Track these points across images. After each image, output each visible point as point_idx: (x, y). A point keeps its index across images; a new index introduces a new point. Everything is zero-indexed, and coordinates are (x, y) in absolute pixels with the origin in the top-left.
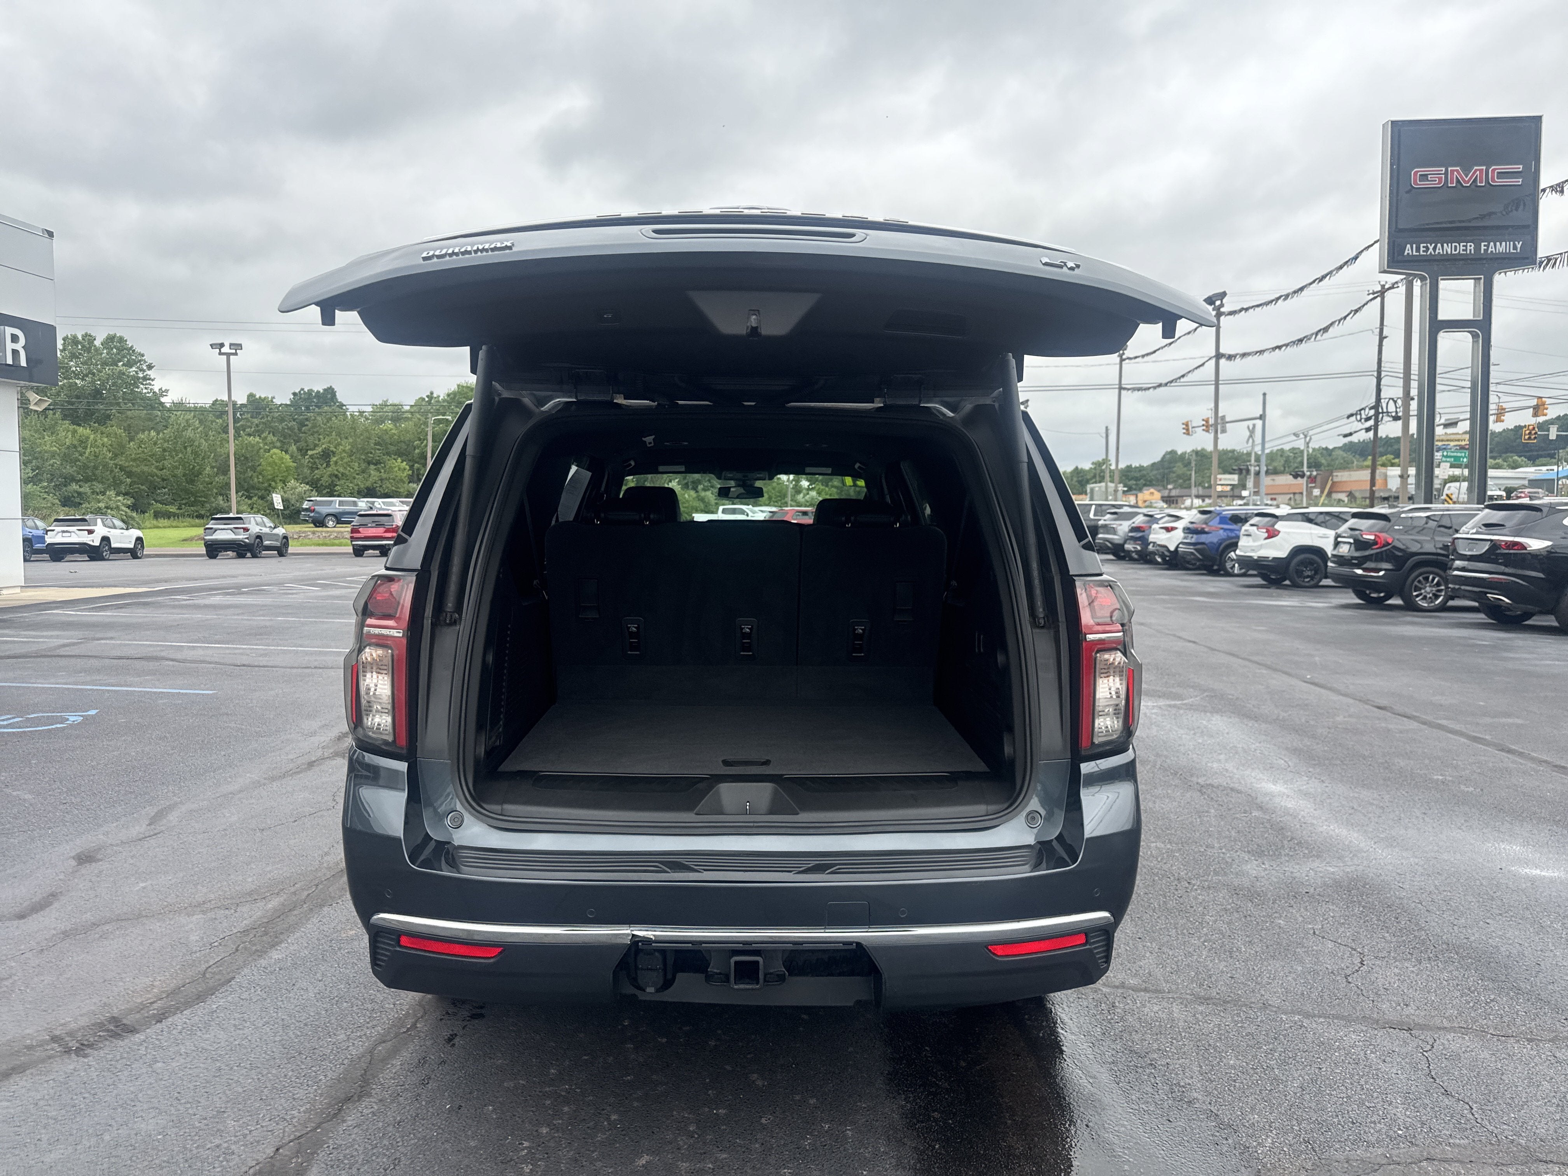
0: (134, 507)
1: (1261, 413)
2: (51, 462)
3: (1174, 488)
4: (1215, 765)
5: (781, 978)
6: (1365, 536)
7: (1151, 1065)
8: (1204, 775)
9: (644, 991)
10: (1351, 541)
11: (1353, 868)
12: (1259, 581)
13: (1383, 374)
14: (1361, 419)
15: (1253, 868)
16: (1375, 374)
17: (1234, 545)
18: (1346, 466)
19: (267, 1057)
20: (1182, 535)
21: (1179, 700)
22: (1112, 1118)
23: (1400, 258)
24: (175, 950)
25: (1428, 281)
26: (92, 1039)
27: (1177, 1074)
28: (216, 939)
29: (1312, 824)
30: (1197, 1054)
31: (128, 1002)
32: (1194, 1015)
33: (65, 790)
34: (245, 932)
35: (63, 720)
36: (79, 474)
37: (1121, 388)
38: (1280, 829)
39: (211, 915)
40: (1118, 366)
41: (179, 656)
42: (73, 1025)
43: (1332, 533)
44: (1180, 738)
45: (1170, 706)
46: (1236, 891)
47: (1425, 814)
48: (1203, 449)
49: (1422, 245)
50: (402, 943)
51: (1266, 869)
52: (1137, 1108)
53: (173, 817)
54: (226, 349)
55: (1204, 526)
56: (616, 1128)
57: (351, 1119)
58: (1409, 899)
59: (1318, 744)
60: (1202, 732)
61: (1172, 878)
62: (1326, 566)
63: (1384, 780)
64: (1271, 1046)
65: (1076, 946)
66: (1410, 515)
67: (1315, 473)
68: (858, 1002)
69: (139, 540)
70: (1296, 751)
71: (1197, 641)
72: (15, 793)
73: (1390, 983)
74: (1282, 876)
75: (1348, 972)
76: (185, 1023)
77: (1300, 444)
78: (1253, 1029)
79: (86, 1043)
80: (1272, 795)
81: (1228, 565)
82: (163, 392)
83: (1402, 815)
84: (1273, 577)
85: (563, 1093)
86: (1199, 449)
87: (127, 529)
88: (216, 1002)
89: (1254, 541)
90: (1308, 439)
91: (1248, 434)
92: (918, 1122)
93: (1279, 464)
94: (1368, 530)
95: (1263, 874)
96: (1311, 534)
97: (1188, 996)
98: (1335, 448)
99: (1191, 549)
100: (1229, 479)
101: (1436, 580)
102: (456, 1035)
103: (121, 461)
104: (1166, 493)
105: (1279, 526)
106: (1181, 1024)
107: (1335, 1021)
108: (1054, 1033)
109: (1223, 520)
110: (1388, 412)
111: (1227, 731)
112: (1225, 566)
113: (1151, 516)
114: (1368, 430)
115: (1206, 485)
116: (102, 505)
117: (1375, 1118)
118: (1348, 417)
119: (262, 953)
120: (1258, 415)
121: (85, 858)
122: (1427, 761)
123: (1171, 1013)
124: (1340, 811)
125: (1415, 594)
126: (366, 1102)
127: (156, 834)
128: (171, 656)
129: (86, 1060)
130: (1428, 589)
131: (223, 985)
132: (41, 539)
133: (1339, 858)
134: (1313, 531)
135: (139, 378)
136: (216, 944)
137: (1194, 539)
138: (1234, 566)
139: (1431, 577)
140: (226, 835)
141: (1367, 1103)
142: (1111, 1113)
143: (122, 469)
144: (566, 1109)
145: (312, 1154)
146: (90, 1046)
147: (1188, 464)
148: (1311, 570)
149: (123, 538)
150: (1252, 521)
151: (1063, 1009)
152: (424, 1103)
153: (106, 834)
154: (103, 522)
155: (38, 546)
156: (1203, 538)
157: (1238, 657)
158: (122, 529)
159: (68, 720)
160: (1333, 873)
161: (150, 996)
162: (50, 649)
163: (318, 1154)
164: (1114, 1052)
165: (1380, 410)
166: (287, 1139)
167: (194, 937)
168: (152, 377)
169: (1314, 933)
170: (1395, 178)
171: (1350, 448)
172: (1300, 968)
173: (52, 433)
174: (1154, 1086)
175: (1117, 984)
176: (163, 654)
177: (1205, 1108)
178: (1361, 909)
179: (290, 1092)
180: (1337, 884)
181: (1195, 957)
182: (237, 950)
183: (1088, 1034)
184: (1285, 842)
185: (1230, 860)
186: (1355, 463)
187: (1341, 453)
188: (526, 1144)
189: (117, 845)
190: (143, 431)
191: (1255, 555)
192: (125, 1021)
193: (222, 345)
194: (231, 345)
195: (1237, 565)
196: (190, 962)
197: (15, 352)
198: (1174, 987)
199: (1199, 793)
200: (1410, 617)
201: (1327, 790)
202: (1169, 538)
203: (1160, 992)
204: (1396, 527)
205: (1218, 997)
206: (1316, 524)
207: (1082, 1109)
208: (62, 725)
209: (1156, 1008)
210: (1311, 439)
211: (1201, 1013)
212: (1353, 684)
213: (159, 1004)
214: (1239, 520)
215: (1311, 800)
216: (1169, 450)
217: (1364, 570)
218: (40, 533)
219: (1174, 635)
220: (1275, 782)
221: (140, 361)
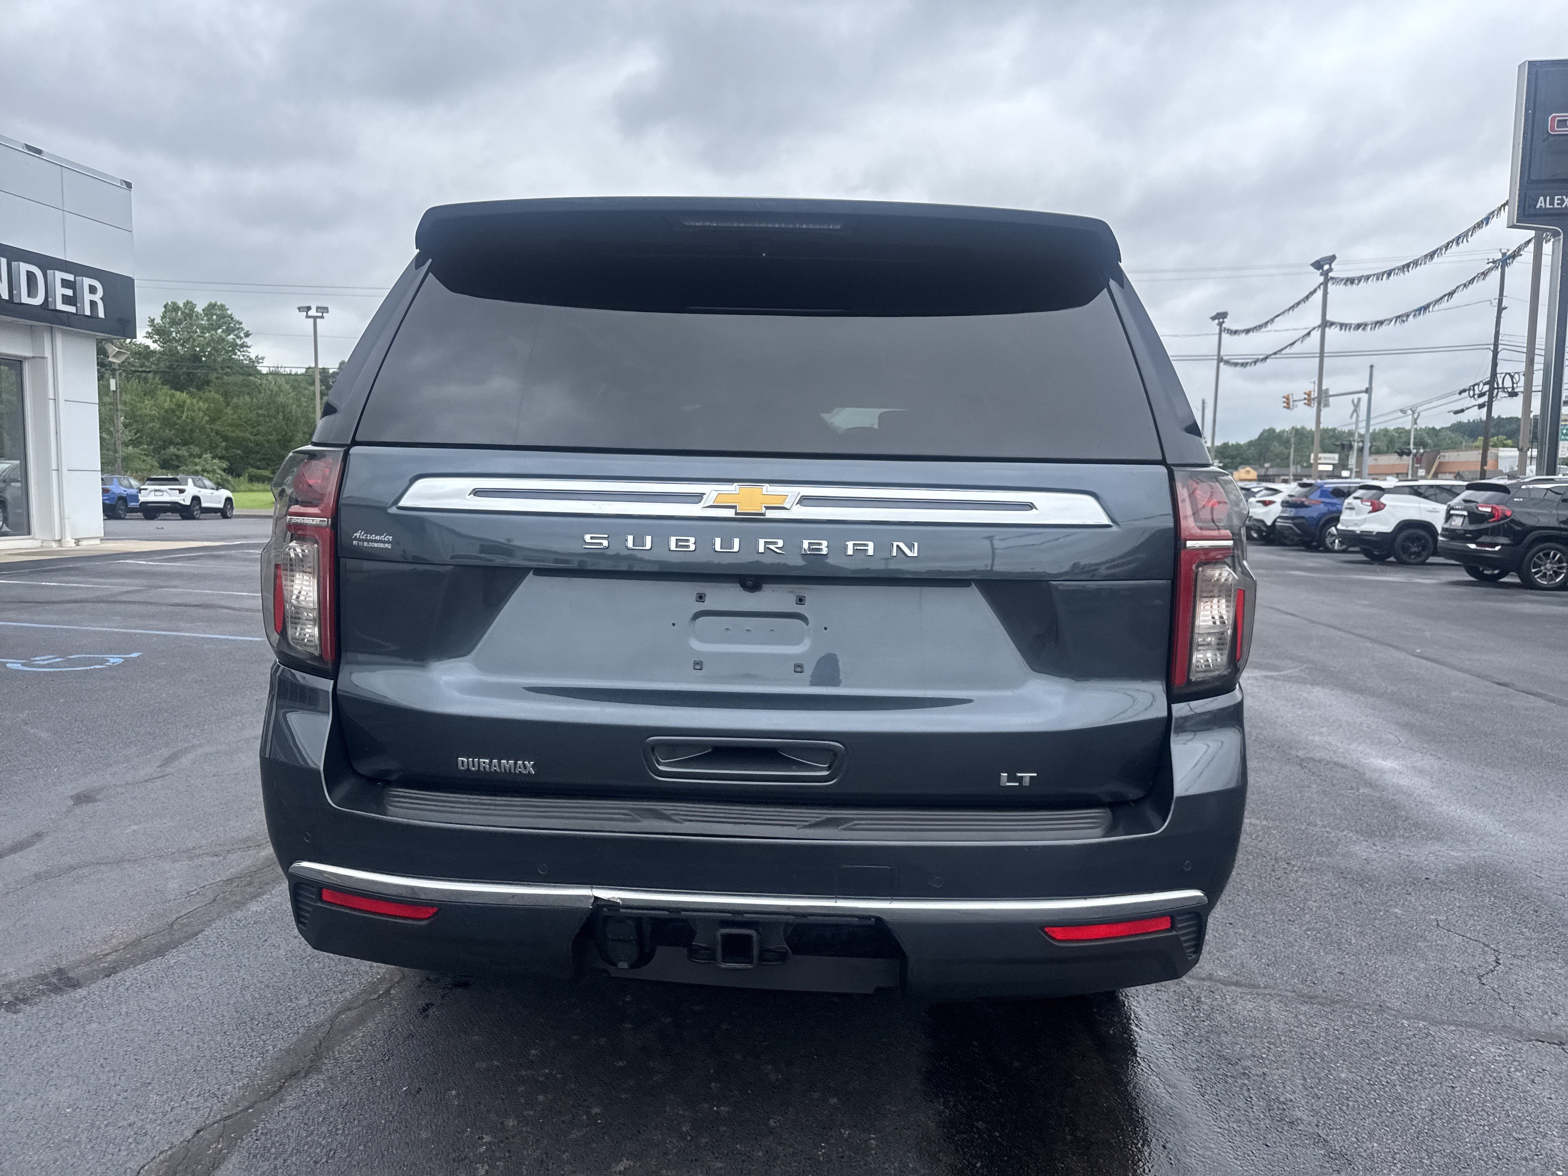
0: (229, 471)
1: (1367, 386)
2: (151, 425)
3: (1272, 467)
4: (1317, 738)
5: (782, 957)
6: (1480, 509)
7: (1244, 1074)
8: (1305, 748)
9: (615, 965)
10: (1465, 513)
11: (1480, 853)
12: (1362, 557)
13: (1500, 347)
14: (1474, 396)
15: (1362, 849)
16: (1492, 347)
17: (1335, 520)
18: (1454, 446)
19: (215, 1021)
20: (1280, 508)
21: (1276, 671)
22: (1196, 1138)
23: (1532, 211)
24: (148, 897)
25: (1562, 236)
26: (28, 993)
27: (1275, 1087)
28: (195, 887)
29: (1430, 804)
30: (1301, 1063)
31: (81, 952)
32: (1296, 1016)
33: (84, 729)
34: (229, 881)
35: (103, 661)
36: (177, 437)
37: (1220, 360)
38: (1393, 808)
39: (197, 862)
40: (1217, 337)
41: (236, 605)
42: (13, 977)
43: (1443, 508)
44: (1278, 710)
45: (1266, 677)
46: (1342, 874)
47: (1560, 796)
48: (1303, 428)
49: (1556, 197)
50: (325, 898)
51: (1377, 851)
52: (1226, 1127)
53: (186, 761)
54: (313, 312)
55: (1304, 499)
56: (596, 1123)
57: (291, 1100)
58: (1548, 889)
59: (1432, 719)
60: (1302, 704)
61: (1269, 858)
62: (1437, 540)
63: (1510, 759)
64: (1391, 1057)
65: (1160, 931)
66: (1531, 486)
67: (1422, 451)
68: (879, 990)
69: (228, 500)
70: (1406, 726)
71: (1296, 613)
72: (32, 731)
73: (1533, 987)
74: (1396, 859)
75: (1481, 971)
76: (136, 979)
77: (1406, 423)
78: (1366, 1036)
79: (21, 997)
80: (1382, 771)
81: (1328, 541)
82: (259, 359)
83: (1534, 797)
84: (1376, 553)
85: (541, 1079)
86: (1299, 427)
87: (217, 489)
88: (173, 957)
89: (1357, 514)
90: (1416, 415)
91: (1352, 408)
92: (958, 1132)
93: (1382, 444)
94: (1484, 502)
95: (1374, 856)
96: (1420, 507)
97: (1289, 994)
98: (1442, 428)
99: (1289, 524)
100: (1330, 458)
101: (1558, 556)
102: (432, 1004)
103: (217, 426)
104: (1262, 472)
105: (1385, 499)
106: (1281, 1026)
107: (1469, 1030)
108: (1127, 1030)
109: (1324, 493)
110: (1503, 388)
111: (1329, 703)
112: (1325, 541)
113: (1248, 490)
114: (1481, 406)
115: (1305, 464)
116: (199, 468)
117: (1526, 1154)
118: (1460, 393)
119: (239, 905)
120: (1364, 389)
121: (82, 799)
122: (1559, 741)
123: (1268, 1012)
124: (1461, 791)
125: (1533, 570)
126: (314, 1078)
127: (164, 776)
128: (229, 605)
129: (15, 1016)
130: (1548, 566)
131: (187, 938)
132: (135, 498)
133: (1463, 842)
134: (1422, 506)
135: (237, 345)
136: (194, 893)
137: (1291, 512)
138: (1334, 541)
139: (1552, 553)
140: (237, 778)
141: (1514, 1134)
142: (1195, 1132)
143: (217, 433)
144: (541, 1098)
145: (236, 1139)
146: (25, 1001)
147: (1286, 443)
148: (1418, 547)
149: (213, 497)
150: (1356, 494)
151: (1139, 1002)
152: (378, 1084)
153: (113, 774)
154: (194, 482)
155: (132, 504)
156: (1303, 512)
157: (1339, 629)
158: (213, 489)
159: (108, 661)
160: (1457, 858)
161: (107, 947)
162: (115, 595)
163: (242, 1140)
164: (1198, 1057)
165: (1496, 386)
166: (211, 1120)
167: (173, 885)
168: (249, 344)
169: (1438, 925)
170: (1530, 121)
171: (1458, 428)
172: (1423, 965)
173: (152, 397)
174: (1248, 1100)
175: (1204, 976)
176: (223, 603)
177: (1310, 1131)
178: (1493, 899)
179: (230, 1063)
180: (1462, 870)
181: (1296, 948)
182: (214, 900)
183: (1167, 1034)
184: (1400, 823)
185: (1335, 840)
186: (1464, 444)
187: (1449, 433)
188: (487, 1138)
189: (121, 786)
190: (238, 396)
191: (1358, 529)
192: (71, 975)
193: (309, 308)
194: (318, 308)
195: (1337, 541)
196: (161, 911)
197: (93, 304)
198: (1271, 982)
199: (1298, 767)
200: (1528, 595)
201: (1445, 767)
202: (1266, 513)
203: (1254, 986)
204: (1515, 500)
205: (1324, 995)
206: (1426, 497)
207: (1158, 1126)
208: (100, 667)
209: (1250, 1006)
210: (1419, 415)
211: (1305, 1014)
212: (1469, 660)
213: (113, 957)
214: (1341, 494)
215: (1428, 778)
216: (1267, 428)
217: (1478, 544)
218: (133, 491)
219: (1271, 608)
220: (1384, 758)
221: (238, 329)
